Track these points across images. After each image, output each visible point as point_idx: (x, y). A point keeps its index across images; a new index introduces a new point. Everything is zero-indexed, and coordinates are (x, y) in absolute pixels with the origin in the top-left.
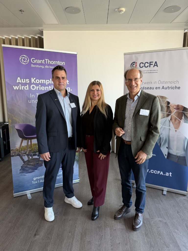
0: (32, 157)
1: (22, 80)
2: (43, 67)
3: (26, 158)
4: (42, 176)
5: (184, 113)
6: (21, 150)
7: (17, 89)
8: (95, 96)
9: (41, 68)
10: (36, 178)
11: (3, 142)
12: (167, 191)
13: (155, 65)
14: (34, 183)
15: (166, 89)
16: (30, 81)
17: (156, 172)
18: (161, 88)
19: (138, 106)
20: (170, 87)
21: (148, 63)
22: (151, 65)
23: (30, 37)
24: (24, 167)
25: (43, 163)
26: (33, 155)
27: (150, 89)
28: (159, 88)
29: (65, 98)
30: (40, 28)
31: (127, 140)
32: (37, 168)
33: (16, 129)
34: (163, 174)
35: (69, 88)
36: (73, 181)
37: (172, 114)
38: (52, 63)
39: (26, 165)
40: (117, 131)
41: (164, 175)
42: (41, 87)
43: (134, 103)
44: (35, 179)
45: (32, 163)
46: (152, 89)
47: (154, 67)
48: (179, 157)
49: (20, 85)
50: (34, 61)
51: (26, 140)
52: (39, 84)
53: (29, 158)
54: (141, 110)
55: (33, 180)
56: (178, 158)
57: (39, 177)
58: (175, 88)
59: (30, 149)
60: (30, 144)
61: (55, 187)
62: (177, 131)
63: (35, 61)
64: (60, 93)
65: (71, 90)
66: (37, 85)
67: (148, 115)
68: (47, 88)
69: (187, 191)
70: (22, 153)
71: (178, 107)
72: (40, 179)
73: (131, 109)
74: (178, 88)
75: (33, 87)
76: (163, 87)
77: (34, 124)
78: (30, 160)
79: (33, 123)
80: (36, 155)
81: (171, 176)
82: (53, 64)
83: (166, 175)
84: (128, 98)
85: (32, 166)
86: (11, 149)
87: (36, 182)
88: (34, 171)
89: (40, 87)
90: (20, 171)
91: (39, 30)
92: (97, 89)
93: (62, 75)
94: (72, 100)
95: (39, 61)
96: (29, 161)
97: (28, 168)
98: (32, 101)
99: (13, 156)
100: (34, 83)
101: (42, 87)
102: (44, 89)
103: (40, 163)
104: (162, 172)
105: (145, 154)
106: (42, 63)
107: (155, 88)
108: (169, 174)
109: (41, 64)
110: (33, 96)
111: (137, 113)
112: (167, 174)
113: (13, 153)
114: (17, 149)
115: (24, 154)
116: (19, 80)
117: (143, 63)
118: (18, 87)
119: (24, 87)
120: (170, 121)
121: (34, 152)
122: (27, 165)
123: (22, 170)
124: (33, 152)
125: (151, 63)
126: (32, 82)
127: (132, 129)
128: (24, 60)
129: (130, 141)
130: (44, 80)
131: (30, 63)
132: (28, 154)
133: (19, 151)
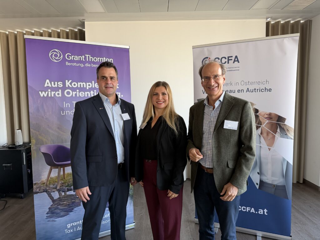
0: (65, 193)
1: (53, 83)
2: (82, 65)
3: (56, 195)
4: (80, 221)
5: (279, 125)
6: (50, 184)
7: (45, 95)
8: (160, 103)
9: (80, 66)
10: (72, 224)
11: (27, 171)
12: (262, 237)
13: (235, 61)
14: (69, 231)
15: (253, 92)
16: (64, 84)
17: (244, 209)
18: (245, 91)
19: (221, 115)
20: (257, 90)
21: (225, 58)
22: (229, 61)
23: (68, 31)
24: (54, 209)
25: (81, 202)
26: (67, 190)
27: (230, 92)
28: (242, 91)
29: (115, 106)
30: (81, 18)
31: (207, 167)
32: (73, 209)
33: (42, 153)
34: (255, 212)
35: (120, 93)
36: (126, 226)
37: (263, 126)
38: (95, 59)
39: (56, 205)
40: (192, 153)
41: (257, 212)
42: (79, 92)
43: (215, 111)
44: (69, 226)
45: (65, 202)
46: (233, 92)
47: (234, 63)
48: (276, 185)
49: (49, 90)
51: (57, 168)
52: (77, 88)
53: (61, 194)
54: (225, 121)
55: (66, 228)
56: (275, 188)
57: (75, 223)
58: (264, 90)
59: (63, 182)
60: (63, 174)
61: (100, 237)
62: (271, 149)
63: (71, 57)
64: (107, 99)
65: (122, 96)
66: (73, 89)
67: (236, 129)
68: (88, 94)
69: (291, 236)
70: (51, 188)
71: (270, 116)
72: (76, 226)
73: (211, 120)
74: (269, 90)
75: (68, 93)
76: (248, 90)
77: (68, 145)
78: (62, 198)
79: (68, 143)
80: (71, 190)
81: (267, 214)
82: (96, 61)
83: (259, 212)
84: (206, 105)
86: (34, 183)
87: (71, 231)
89: (78, 93)
90: (47, 215)
91: (80, 20)
92: (162, 93)
93: (111, 74)
94: (124, 109)
95: (77, 58)
96: (61, 200)
98: (67, 112)
99: (37, 193)
100: (69, 88)
101: (81, 93)
102: (83, 96)
103: (77, 201)
104: (253, 209)
105: (236, 188)
106: (82, 60)
107: (236, 91)
108: (264, 212)
109: (80, 62)
110: (68, 105)
111: (219, 126)
112: (261, 212)
113: (37, 188)
114: (44, 182)
115: (54, 188)
116: (47, 83)
117: (219, 59)
118: (47, 92)
119: (54, 92)
120: (260, 136)
122: (58, 205)
123: (50, 213)
124: (67, 187)
125: (230, 58)
126: (67, 86)
127: (214, 150)
128: (56, 56)
129: (212, 168)
130: (84, 84)
131: (64, 60)
132: (59, 189)
133: (47, 185)
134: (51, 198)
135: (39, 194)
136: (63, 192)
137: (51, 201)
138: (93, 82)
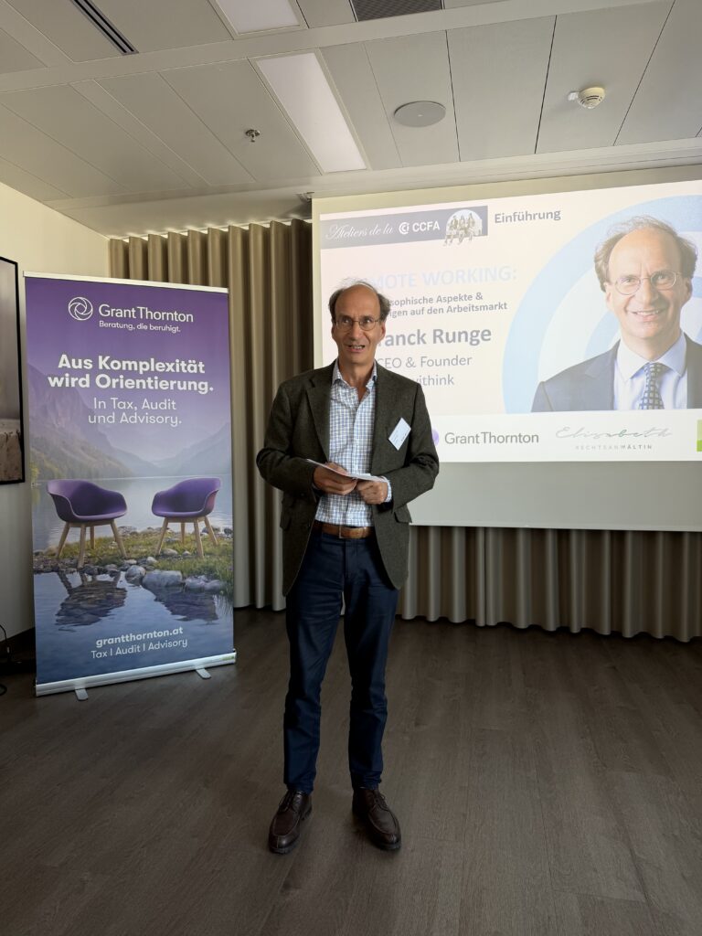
1: (74, 361)
2: (131, 328)
3: (76, 580)
4: (123, 637)
6: (64, 557)
7: (60, 384)
9: (126, 329)
10: (105, 641)
16: (95, 363)
24: (70, 607)
26: (96, 572)
32: (107, 611)
33: (51, 495)
35: (206, 384)
38: (157, 316)
39: (76, 600)
42: (125, 380)
44: (100, 644)
45: (93, 596)
49: (67, 375)
50: (107, 313)
51: (79, 527)
52: (120, 371)
59: (90, 555)
60: (89, 538)
63: (109, 311)
65: (211, 389)
66: (113, 374)
68: (141, 384)
70: (67, 564)
75: (103, 381)
80: (105, 572)
82: (159, 319)
85: (94, 603)
86: (34, 552)
89: (122, 381)
90: (57, 617)
95: (121, 313)
96: (87, 590)
97: (82, 608)
98: (99, 417)
99: (39, 572)
100: (104, 371)
101: (127, 381)
102: (133, 387)
103: (117, 596)
106: (130, 316)
109: (127, 320)
110: (102, 404)
113: (39, 563)
114: (54, 552)
115: (71, 566)
116: (64, 361)
118: (62, 379)
119: (77, 379)
121: (100, 563)
122: (79, 601)
124: (97, 564)
126: (101, 367)
128: (81, 309)
130: (135, 363)
131: (96, 316)
132: (81, 569)
133: (58, 559)
134: (67, 584)
135: (43, 574)
136: (90, 574)
137: (65, 590)
138: (152, 360)
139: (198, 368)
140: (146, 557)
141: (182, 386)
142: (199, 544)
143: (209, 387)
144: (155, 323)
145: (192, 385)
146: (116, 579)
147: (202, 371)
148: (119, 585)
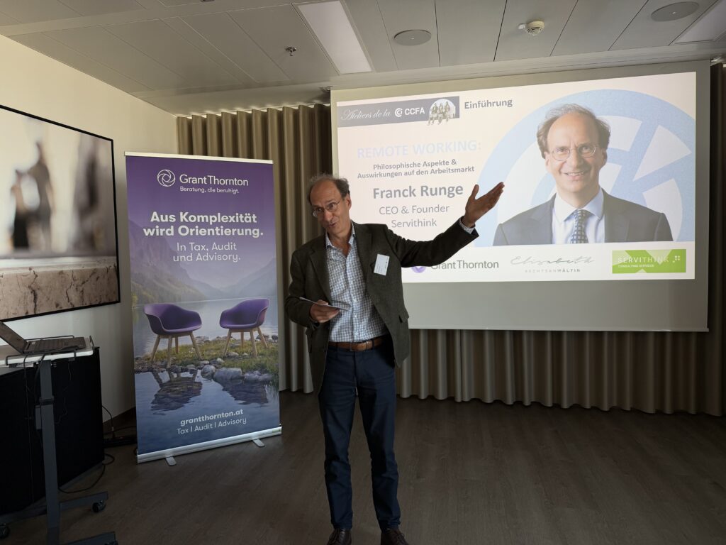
1: (162, 216)
2: (203, 191)
3: (165, 377)
4: (200, 418)
6: (157, 360)
7: (152, 234)
9: (200, 192)
10: (187, 421)
16: (178, 217)
26: (180, 370)
32: (188, 399)
33: (147, 315)
35: (258, 230)
38: (222, 182)
42: (199, 229)
44: (183, 423)
45: (178, 388)
49: (157, 227)
50: (185, 181)
51: (167, 338)
52: (196, 223)
59: (175, 358)
60: (175, 346)
63: (187, 179)
65: (262, 234)
66: (191, 225)
68: (211, 232)
70: (158, 366)
75: (184, 231)
79: (182, 302)
80: (186, 370)
82: (224, 184)
86: (135, 357)
88: (182, 406)
89: (197, 230)
90: (152, 405)
95: (196, 180)
98: (181, 257)
99: (139, 372)
100: (184, 223)
101: (201, 230)
102: (205, 234)
103: (195, 387)
106: (202, 183)
109: (200, 185)
110: (183, 247)
113: (139, 365)
114: (148, 357)
115: (162, 367)
116: (155, 217)
118: (154, 230)
119: (164, 230)
121: (182, 364)
124: (180, 365)
126: (182, 221)
128: (166, 178)
130: (207, 217)
131: (178, 184)
132: (169, 369)
133: (152, 362)
134: (159, 380)
136: (175, 372)
138: (219, 214)
139: (252, 219)
140: (216, 358)
141: (241, 232)
142: (254, 348)
143: (260, 233)
144: (221, 187)
145: (248, 232)
146: (195, 375)
147: (255, 221)
148: (197, 380)
